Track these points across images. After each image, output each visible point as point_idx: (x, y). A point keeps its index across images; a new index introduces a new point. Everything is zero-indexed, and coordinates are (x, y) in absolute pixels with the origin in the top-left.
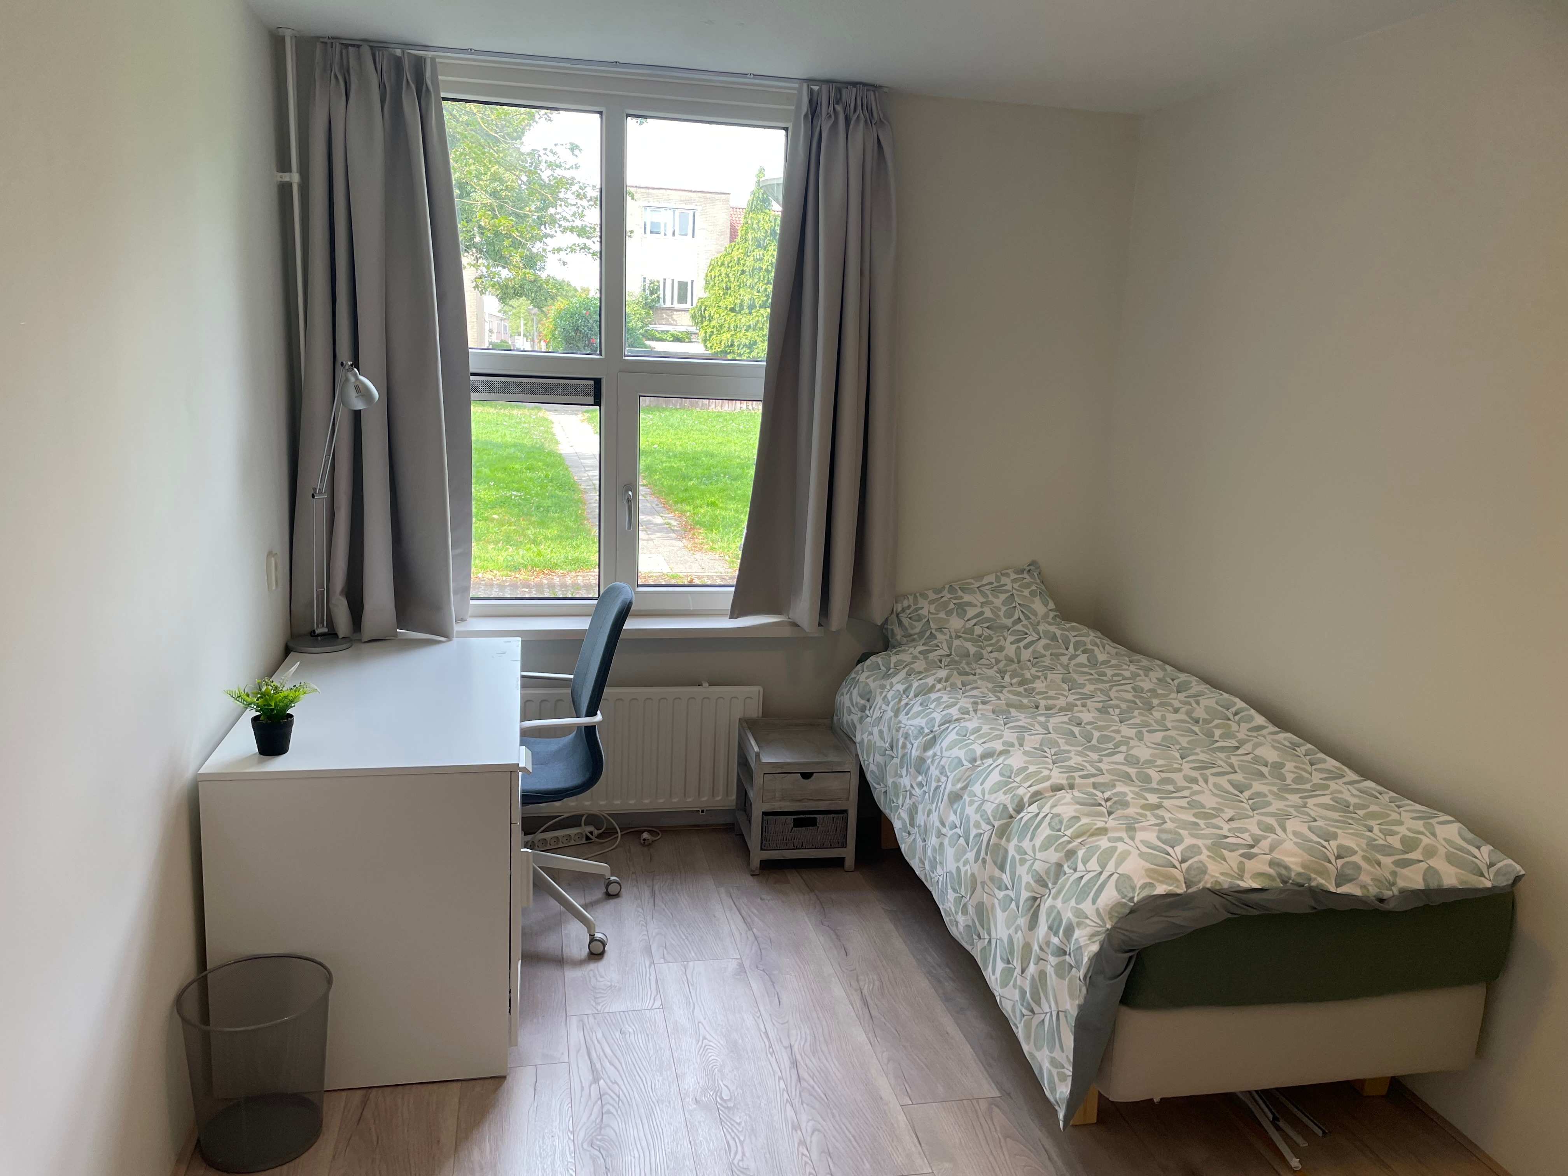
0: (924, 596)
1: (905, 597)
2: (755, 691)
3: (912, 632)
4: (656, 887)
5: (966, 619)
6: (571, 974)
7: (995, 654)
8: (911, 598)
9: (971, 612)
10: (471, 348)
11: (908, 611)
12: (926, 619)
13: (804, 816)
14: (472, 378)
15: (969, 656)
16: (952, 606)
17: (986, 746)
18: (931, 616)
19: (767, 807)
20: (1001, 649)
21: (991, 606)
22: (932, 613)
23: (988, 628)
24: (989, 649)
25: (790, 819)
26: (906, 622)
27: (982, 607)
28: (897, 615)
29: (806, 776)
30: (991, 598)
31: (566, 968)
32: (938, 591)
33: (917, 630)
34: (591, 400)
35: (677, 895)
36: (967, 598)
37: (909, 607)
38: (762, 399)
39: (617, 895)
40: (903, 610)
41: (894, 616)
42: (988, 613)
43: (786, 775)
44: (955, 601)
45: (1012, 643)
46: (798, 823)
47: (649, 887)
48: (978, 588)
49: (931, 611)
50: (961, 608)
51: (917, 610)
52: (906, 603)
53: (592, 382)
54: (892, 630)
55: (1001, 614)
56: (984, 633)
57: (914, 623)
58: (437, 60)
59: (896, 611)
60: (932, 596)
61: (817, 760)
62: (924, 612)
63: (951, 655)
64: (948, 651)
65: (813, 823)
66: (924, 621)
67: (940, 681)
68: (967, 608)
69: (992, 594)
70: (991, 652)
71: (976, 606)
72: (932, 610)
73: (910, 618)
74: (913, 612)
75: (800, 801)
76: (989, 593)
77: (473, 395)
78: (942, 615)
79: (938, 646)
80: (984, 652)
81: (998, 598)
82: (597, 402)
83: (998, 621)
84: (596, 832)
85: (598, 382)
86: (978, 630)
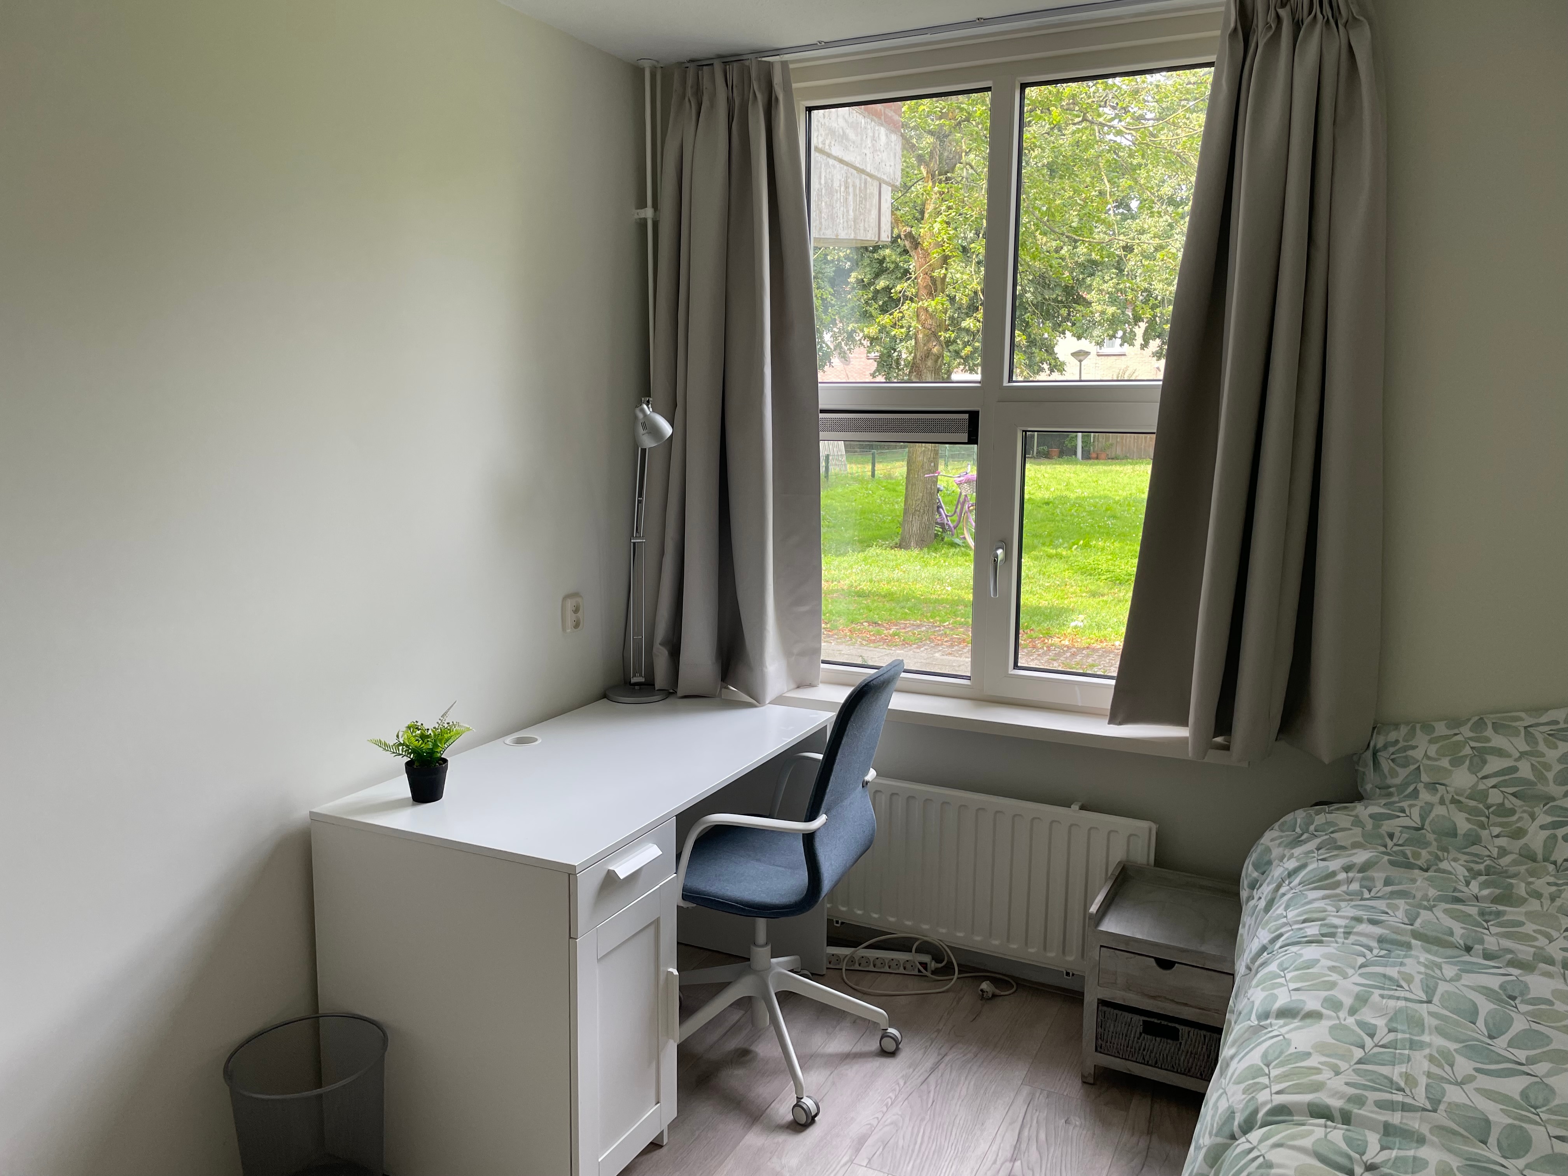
0: (1428, 728)
1: (1396, 726)
2: (1143, 828)
3: (1390, 781)
4: (947, 1059)
5: (1480, 775)
6: (754, 1139)
7: (1503, 842)
8: (1404, 730)
9: (1495, 764)
10: (820, 383)
11: (1391, 750)
12: (1416, 766)
13: (1156, 1021)
14: (821, 415)
15: (1455, 835)
16: (1467, 751)
17: (1296, 996)
18: (1425, 761)
19: (1107, 994)
20: (1518, 834)
21: (1534, 760)
22: (1429, 758)
23: (1514, 794)
24: (1496, 830)
25: (1138, 1020)
26: (1385, 765)
27: (1517, 760)
28: (1375, 754)
29: (1165, 964)
30: (1542, 747)
31: (756, 1129)
32: (1455, 723)
33: (1398, 781)
34: (965, 437)
35: (963, 1078)
36: (1498, 741)
37: (1397, 742)
38: (1155, 431)
39: (892, 1054)
40: (1385, 747)
41: (1369, 753)
42: (1525, 770)
43: (1132, 955)
44: (1473, 744)
45: (1542, 827)
46: (1150, 1029)
47: (939, 1055)
48: (1525, 728)
49: (1428, 753)
50: (1481, 756)
51: (1405, 749)
52: (1393, 736)
53: (966, 416)
54: (1364, 773)
55: (1550, 776)
56: (1506, 801)
57: (1397, 768)
58: (791, 66)
59: (1375, 747)
60: (1441, 729)
61: (1181, 946)
62: (1418, 754)
63: (1422, 828)
64: (1418, 820)
65: (1174, 1035)
66: (1413, 767)
67: (1347, 869)
68: (1489, 758)
69: (1545, 740)
70: (1497, 836)
71: (1509, 756)
72: (1432, 752)
73: (1393, 760)
74: (1398, 751)
75: (1154, 997)
76: (1540, 738)
77: (822, 435)
78: (1445, 763)
79: (1403, 811)
80: (1484, 834)
81: (1556, 747)
82: (973, 439)
83: (1539, 786)
84: (933, 965)
85: (974, 416)
86: (1495, 797)
